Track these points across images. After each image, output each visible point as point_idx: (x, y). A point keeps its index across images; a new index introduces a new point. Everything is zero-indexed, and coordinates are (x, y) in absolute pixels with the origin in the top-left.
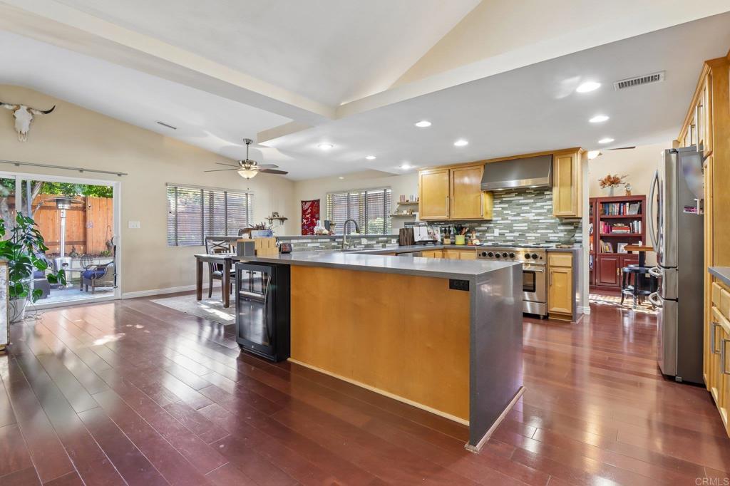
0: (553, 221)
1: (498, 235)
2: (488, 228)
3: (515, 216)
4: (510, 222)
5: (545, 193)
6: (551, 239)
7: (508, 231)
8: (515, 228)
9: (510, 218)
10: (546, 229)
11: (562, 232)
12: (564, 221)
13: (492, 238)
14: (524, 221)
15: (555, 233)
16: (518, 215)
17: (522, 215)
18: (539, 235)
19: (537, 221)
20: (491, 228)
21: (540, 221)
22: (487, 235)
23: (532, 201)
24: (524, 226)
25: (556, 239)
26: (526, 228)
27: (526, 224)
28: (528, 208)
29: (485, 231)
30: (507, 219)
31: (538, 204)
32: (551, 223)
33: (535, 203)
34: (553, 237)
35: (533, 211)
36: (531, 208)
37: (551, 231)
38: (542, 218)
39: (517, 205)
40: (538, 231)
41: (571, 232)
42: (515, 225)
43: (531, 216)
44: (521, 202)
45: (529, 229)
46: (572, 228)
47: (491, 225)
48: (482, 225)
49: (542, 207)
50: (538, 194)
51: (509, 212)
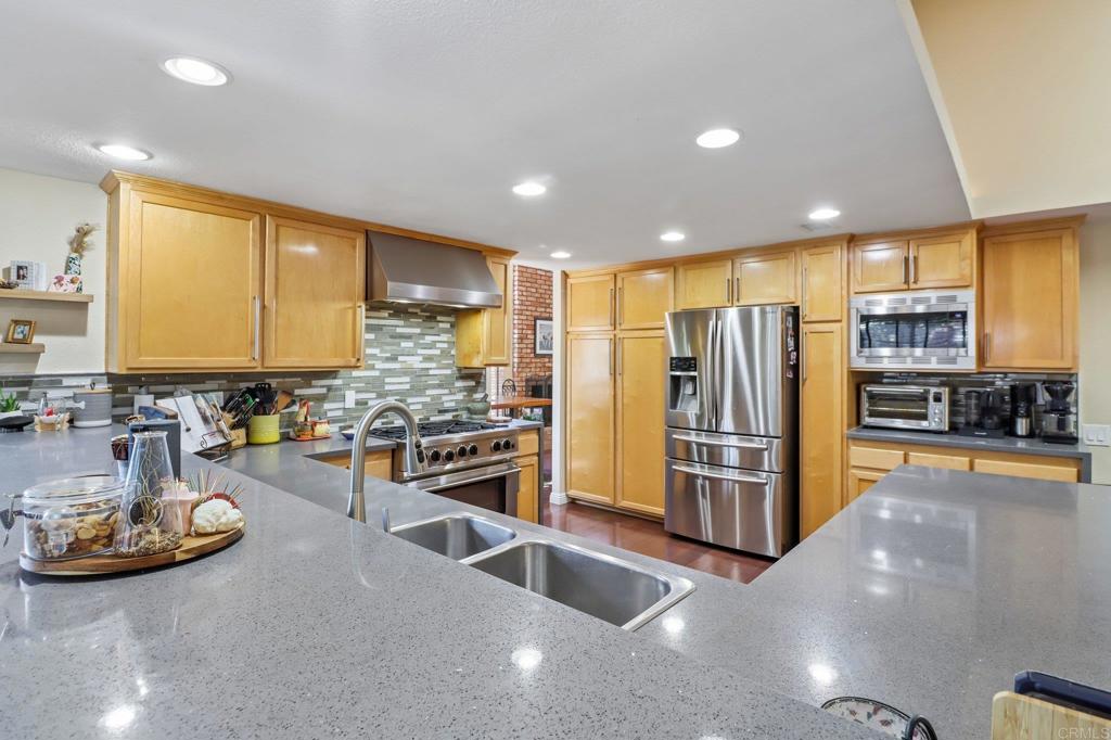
0: (449, 372)
1: (353, 406)
2: (329, 388)
3: (388, 360)
4: (377, 373)
5: (439, 318)
6: (447, 405)
7: (373, 395)
8: (387, 388)
9: (379, 365)
10: (440, 386)
11: (461, 391)
12: (464, 372)
13: (340, 413)
14: (404, 372)
15: (451, 394)
16: (394, 359)
17: (400, 358)
18: (428, 399)
19: (423, 373)
20: (338, 389)
21: (431, 372)
22: (327, 406)
23: (418, 331)
24: (403, 383)
25: (453, 404)
26: (408, 386)
27: (407, 379)
28: (411, 344)
29: (321, 399)
30: (372, 368)
31: (429, 339)
32: (446, 376)
33: (422, 335)
34: (449, 401)
35: (420, 351)
36: (417, 345)
37: (446, 391)
38: (434, 365)
39: (392, 337)
40: (428, 392)
41: (472, 390)
42: (387, 380)
43: (416, 362)
44: (399, 330)
45: (412, 388)
46: (473, 383)
47: (338, 382)
48: (314, 382)
49: (432, 346)
50: (427, 317)
51: (376, 351)
